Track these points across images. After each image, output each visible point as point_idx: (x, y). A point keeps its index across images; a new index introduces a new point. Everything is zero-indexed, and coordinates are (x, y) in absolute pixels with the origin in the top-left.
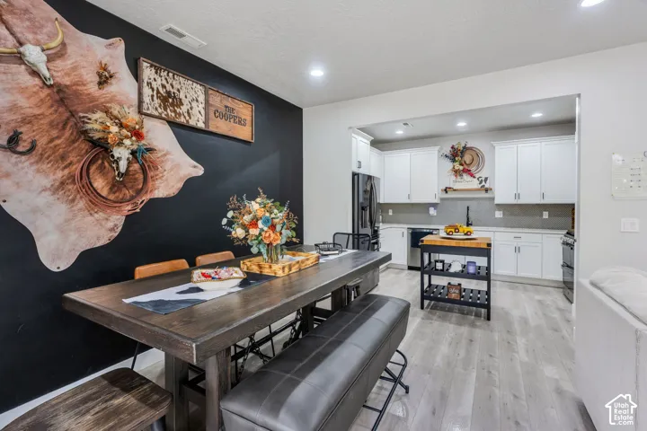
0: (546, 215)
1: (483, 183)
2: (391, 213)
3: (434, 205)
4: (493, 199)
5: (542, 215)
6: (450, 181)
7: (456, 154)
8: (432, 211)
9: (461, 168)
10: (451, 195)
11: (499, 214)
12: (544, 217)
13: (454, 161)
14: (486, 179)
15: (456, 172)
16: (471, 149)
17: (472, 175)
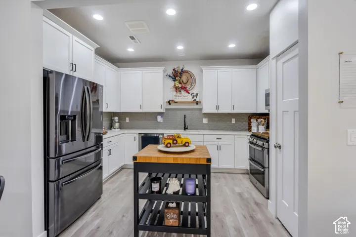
0: (233, 121)
1: (195, 98)
2: (127, 120)
3: (161, 114)
4: (201, 109)
5: (231, 122)
6: (172, 95)
7: (176, 75)
8: (159, 119)
9: (180, 86)
10: (173, 106)
11: (205, 121)
12: (233, 122)
13: (175, 80)
14: (197, 95)
15: (177, 89)
16: (187, 72)
17: (187, 92)
